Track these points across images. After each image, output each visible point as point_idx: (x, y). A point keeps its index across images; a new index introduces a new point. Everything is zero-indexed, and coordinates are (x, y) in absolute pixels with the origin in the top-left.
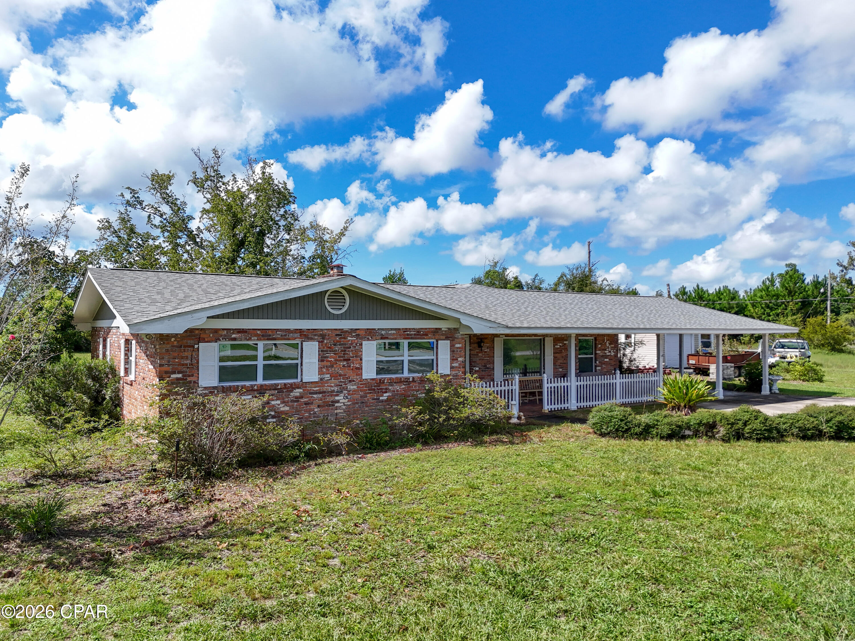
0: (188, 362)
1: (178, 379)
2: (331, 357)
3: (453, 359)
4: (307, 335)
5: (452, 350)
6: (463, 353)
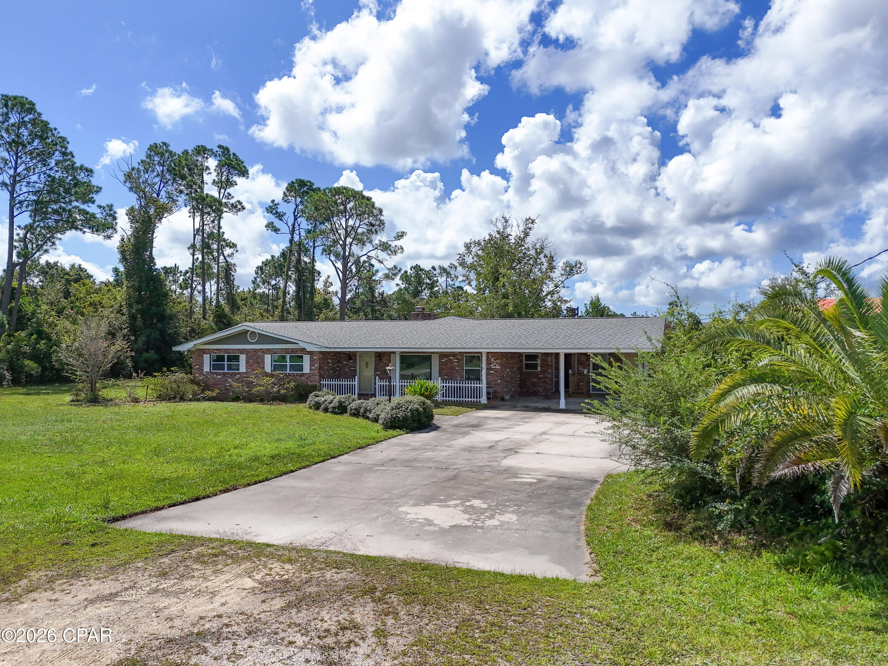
0: (200, 362)
1: (198, 368)
2: (251, 361)
3: (312, 365)
4: (242, 351)
5: (311, 360)
6: (318, 362)
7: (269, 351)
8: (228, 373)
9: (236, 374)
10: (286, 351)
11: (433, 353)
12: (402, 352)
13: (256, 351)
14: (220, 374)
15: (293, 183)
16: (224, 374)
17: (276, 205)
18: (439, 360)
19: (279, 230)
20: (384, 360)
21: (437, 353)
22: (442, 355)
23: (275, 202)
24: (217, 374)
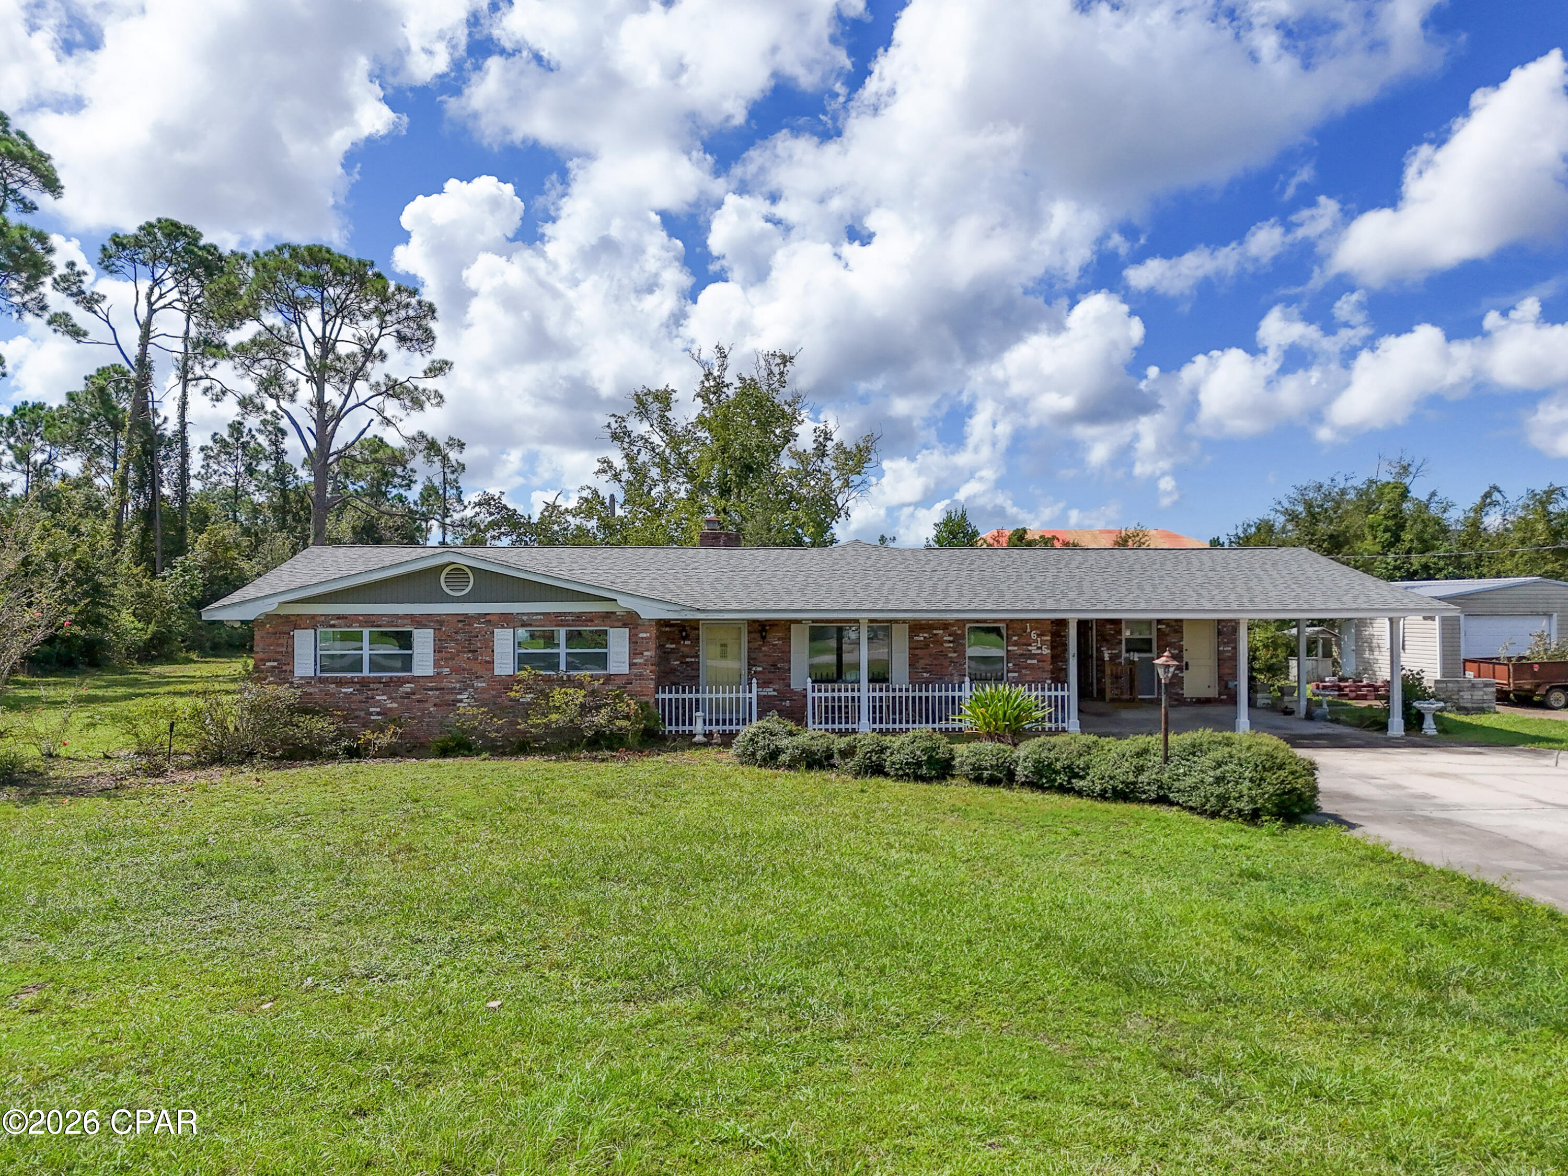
0: (284, 649)
1: (274, 667)
2: (452, 647)
3: (634, 652)
4: (420, 621)
5: (633, 641)
6: (652, 645)
7: (507, 620)
8: (379, 680)
9: (401, 682)
10: (559, 619)
11: (896, 621)
12: (814, 621)
13: (465, 619)
14: (351, 682)
15: (151, 225)
16: (364, 683)
17: (79, 274)
18: (911, 638)
19: (85, 334)
20: (774, 638)
21: (904, 621)
22: (916, 627)
23: (77, 269)
24: (340, 682)
